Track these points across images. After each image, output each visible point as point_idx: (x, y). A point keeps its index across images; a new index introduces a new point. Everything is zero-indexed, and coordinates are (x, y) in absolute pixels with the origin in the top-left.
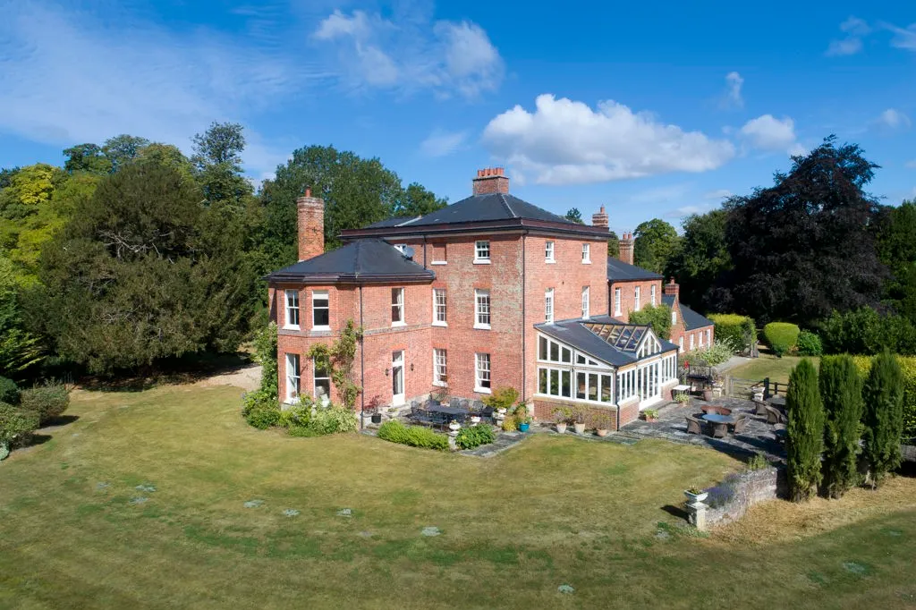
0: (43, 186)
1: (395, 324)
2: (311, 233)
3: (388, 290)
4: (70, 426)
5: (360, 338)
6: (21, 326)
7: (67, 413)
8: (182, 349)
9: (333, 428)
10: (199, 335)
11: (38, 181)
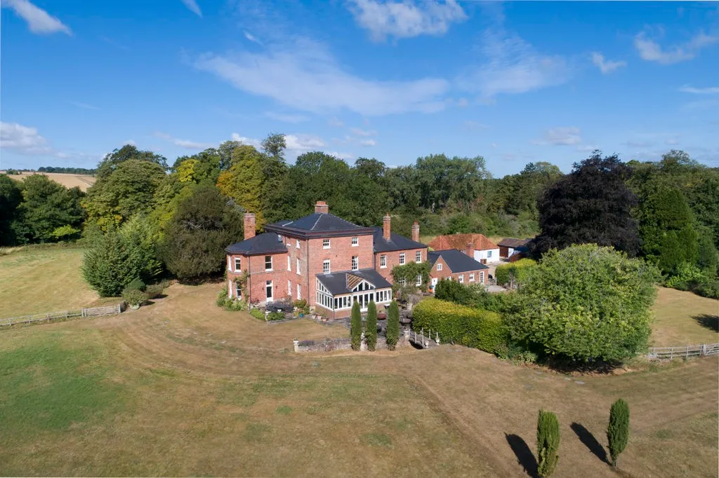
0: (189, 173)
1: (268, 270)
2: (249, 229)
3: (263, 258)
4: (163, 299)
5: (250, 276)
6: (155, 259)
7: (163, 293)
8: (210, 270)
9: (239, 309)
10: (217, 265)
11: (188, 170)
